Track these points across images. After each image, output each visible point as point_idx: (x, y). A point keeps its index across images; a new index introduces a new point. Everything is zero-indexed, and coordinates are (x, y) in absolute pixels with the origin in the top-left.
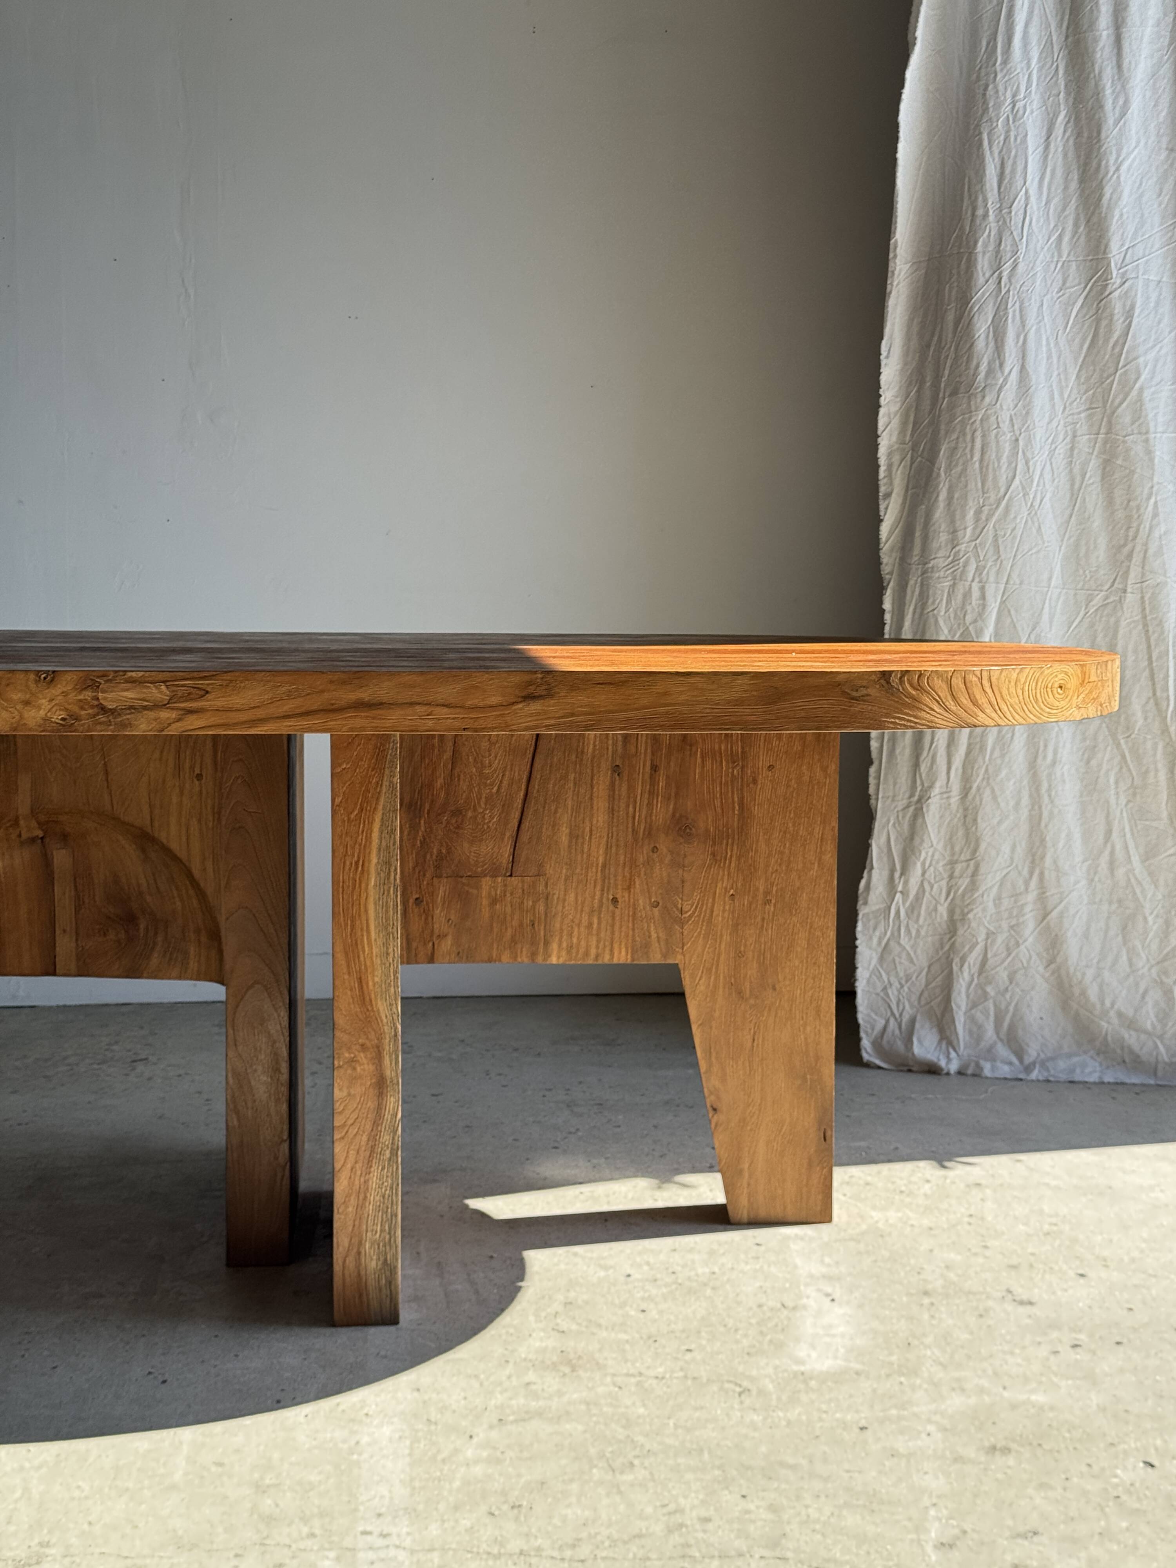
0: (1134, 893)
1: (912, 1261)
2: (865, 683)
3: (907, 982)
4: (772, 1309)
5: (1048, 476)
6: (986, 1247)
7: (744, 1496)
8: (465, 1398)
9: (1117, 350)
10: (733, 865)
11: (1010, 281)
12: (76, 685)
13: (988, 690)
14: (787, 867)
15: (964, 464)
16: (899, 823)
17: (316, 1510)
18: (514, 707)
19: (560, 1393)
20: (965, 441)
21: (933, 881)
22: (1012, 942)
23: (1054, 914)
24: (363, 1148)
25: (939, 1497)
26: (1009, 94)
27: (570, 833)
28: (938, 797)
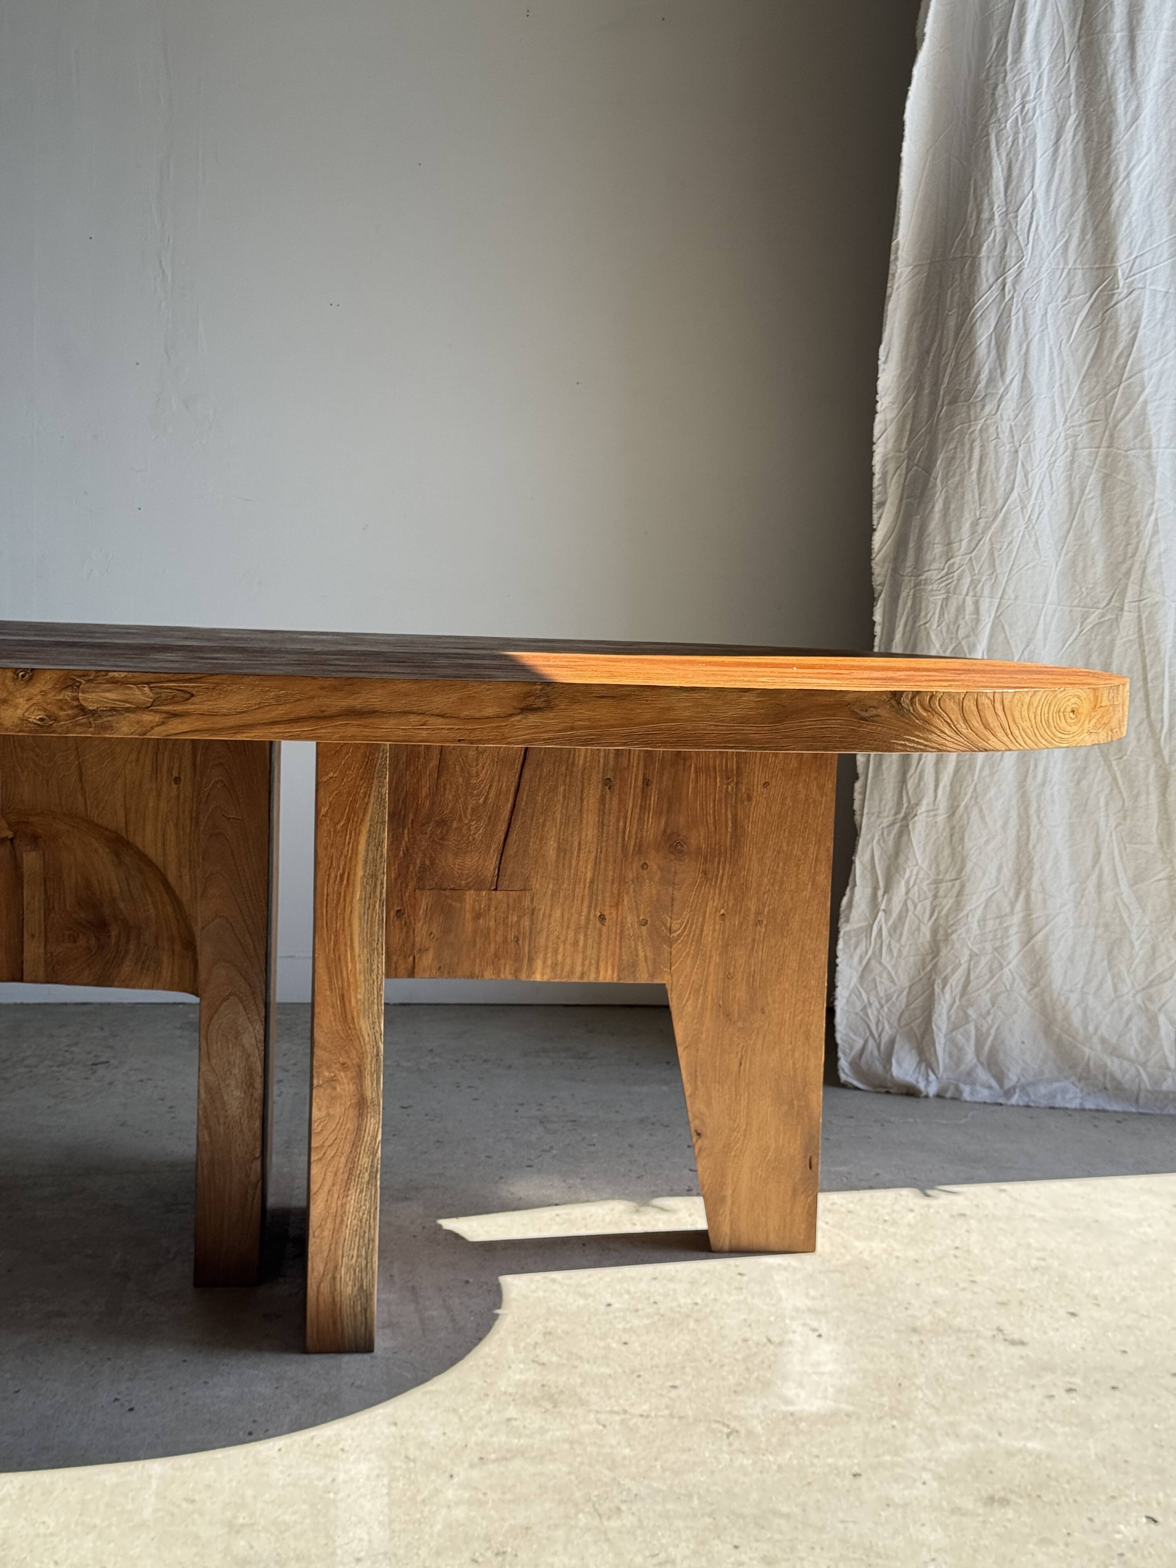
0: (1121, 917)
1: (900, 1296)
2: (875, 703)
3: (887, 1002)
4: (757, 1344)
5: (1046, 489)
6: (973, 1282)
7: (736, 1547)
8: (444, 1434)
9: (1122, 361)
10: (724, 884)
11: (1014, 287)
12: (55, 684)
13: (1001, 713)
14: (780, 887)
15: (961, 475)
16: (884, 841)
17: (292, 1554)
18: (513, 719)
19: (542, 1431)
20: (963, 451)
21: (916, 900)
22: (996, 965)
23: (1040, 937)
24: (341, 1171)
25: (937, 1551)
26: (1018, 95)
27: (559, 847)
28: (925, 814)
